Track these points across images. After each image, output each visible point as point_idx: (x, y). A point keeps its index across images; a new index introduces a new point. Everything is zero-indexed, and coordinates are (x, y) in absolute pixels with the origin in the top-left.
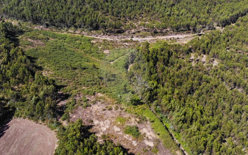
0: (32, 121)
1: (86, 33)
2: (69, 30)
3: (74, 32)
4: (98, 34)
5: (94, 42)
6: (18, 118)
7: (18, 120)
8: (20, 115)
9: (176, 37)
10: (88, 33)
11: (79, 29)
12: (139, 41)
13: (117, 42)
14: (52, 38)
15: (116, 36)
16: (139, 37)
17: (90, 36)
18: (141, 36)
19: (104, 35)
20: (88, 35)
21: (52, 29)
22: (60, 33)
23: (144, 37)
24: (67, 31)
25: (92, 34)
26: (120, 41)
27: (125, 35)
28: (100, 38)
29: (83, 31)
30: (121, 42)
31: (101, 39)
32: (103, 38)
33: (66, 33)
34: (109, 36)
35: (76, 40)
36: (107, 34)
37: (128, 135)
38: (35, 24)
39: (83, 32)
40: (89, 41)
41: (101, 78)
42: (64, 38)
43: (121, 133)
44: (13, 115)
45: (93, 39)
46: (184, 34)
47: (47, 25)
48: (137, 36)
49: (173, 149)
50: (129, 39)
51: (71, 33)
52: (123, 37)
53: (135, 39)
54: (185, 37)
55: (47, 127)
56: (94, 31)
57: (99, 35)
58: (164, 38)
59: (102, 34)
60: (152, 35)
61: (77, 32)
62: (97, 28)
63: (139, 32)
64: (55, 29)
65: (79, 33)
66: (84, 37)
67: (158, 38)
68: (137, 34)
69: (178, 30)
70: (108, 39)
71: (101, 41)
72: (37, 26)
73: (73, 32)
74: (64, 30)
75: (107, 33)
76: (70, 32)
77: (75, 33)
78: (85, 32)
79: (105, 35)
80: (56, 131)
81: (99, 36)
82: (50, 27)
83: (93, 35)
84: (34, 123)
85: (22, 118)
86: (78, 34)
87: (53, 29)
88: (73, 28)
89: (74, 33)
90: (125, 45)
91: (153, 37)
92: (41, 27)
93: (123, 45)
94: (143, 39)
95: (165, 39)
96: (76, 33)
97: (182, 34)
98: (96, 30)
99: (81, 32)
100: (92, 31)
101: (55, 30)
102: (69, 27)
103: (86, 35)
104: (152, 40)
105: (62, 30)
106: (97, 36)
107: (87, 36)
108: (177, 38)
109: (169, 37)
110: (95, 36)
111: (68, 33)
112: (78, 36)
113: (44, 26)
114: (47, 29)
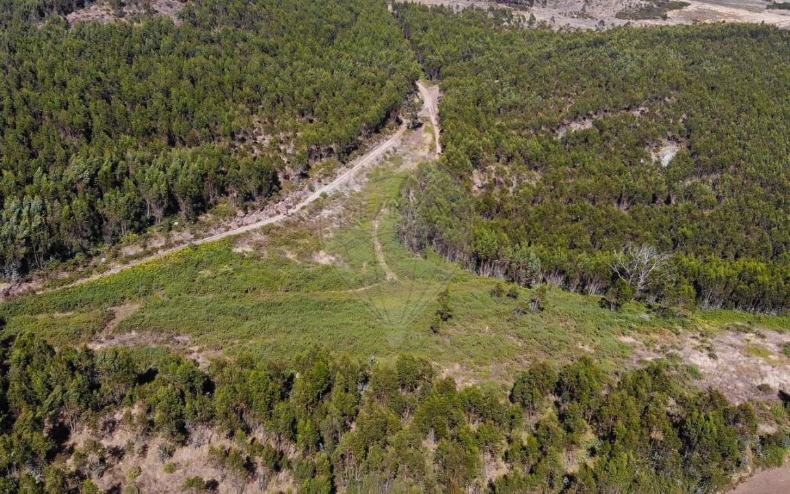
1: (187, 234)
2: (123, 251)
3: (145, 246)
4: (227, 218)
5: (248, 249)
9: (388, 146)
10: (193, 232)
11: (154, 230)
12: (338, 190)
14: (115, 304)
16: (323, 181)
19: (247, 213)
20: (197, 237)
22: (95, 277)
24: (116, 255)
25: (208, 226)
26: (306, 211)
27: (291, 190)
28: (246, 228)
29: (170, 229)
30: (311, 212)
33: (116, 269)
34: (261, 210)
36: (254, 208)
45: (235, 240)
46: (389, 134)
48: (320, 181)
50: (316, 195)
51: (137, 257)
52: (294, 196)
55: (763, 469)
56: (208, 215)
57: (231, 220)
58: (372, 161)
59: (240, 213)
61: (156, 244)
62: (201, 205)
64: (65, 270)
65: (163, 243)
66: (203, 249)
67: (361, 167)
68: (313, 175)
70: (271, 219)
71: (259, 237)
73: (141, 250)
74: (103, 260)
75: (248, 202)
76: (131, 253)
77: (149, 248)
78: (179, 231)
79: (249, 211)
81: (234, 224)
82: (40, 271)
83: (212, 231)
86: (164, 248)
87: (57, 273)
88: (131, 237)
89: (149, 254)
93: (330, 221)
95: (377, 163)
96: (156, 250)
99: (168, 237)
100: (202, 218)
101: (66, 275)
105: (94, 260)
106: (228, 229)
107: (199, 241)
108: (391, 149)
109: (378, 152)
110: (223, 229)
111: (126, 263)
112: (181, 255)
113: (15, 276)
114: (31, 285)
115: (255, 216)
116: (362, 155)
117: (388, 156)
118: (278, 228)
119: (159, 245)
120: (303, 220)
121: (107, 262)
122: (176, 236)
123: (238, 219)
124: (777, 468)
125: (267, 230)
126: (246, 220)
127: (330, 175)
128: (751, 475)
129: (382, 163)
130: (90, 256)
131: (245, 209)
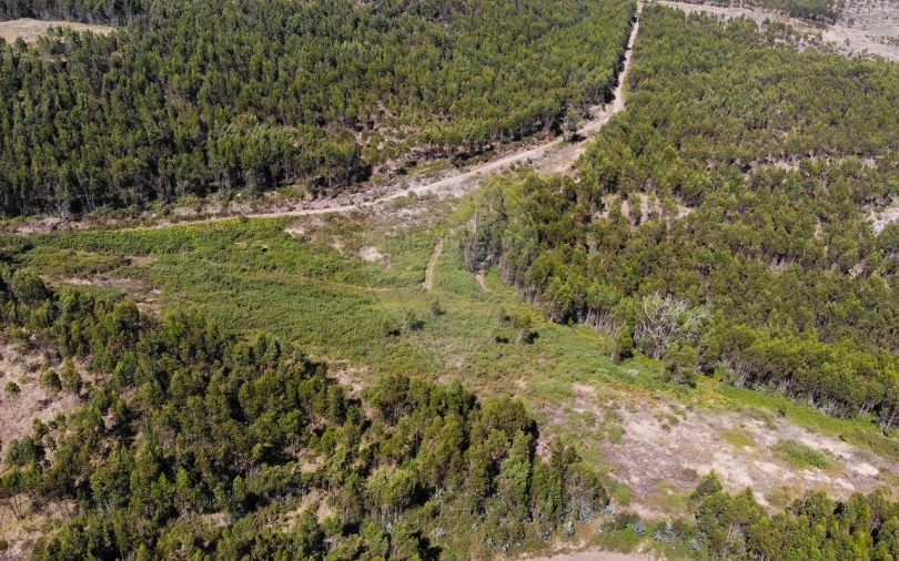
1: (247, 207)
2: (176, 210)
3: (199, 210)
4: (294, 199)
5: (301, 231)
9: (523, 155)
10: (253, 206)
11: (215, 197)
12: (434, 192)
14: (137, 254)
15: (355, 192)
16: (423, 181)
17: (265, 216)
18: (427, 176)
19: (316, 198)
20: (256, 211)
21: (102, 219)
22: (141, 229)
23: (437, 179)
24: (167, 213)
25: (271, 203)
26: (382, 207)
27: (379, 183)
28: (310, 212)
29: (231, 199)
30: (386, 209)
31: (316, 216)
32: (320, 211)
33: (165, 225)
34: (333, 197)
35: (233, 241)
36: (324, 194)
38: (13, 213)
40: (283, 233)
45: (290, 221)
46: (534, 144)
47: (77, 208)
48: (418, 180)
50: (405, 193)
51: (187, 218)
52: (378, 190)
53: (420, 190)
54: (542, 152)
55: (602, 550)
56: (275, 193)
57: (297, 202)
58: (494, 169)
59: (309, 196)
60: (457, 166)
61: (210, 210)
63: (413, 164)
64: (114, 217)
65: (218, 211)
66: (253, 223)
67: (479, 173)
68: (413, 173)
70: (335, 207)
71: (319, 223)
72: (28, 219)
73: (195, 213)
74: (154, 215)
75: (320, 187)
76: (184, 214)
77: (203, 213)
78: (239, 202)
79: (320, 196)
80: (647, 550)
81: (298, 206)
82: (91, 215)
83: (274, 208)
86: (218, 215)
87: (106, 219)
88: (190, 198)
89: (201, 218)
90: (408, 216)
91: (462, 171)
92: (51, 220)
93: (403, 220)
94: (440, 184)
95: (499, 172)
96: (210, 216)
97: (529, 146)
99: (226, 206)
100: (267, 194)
101: (114, 222)
102: (172, 197)
103: (249, 212)
104: (465, 182)
105: (145, 214)
106: (291, 210)
107: (256, 216)
108: (526, 160)
109: (507, 161)
110: (286, 209)
111: (176, 222)
112: (228, 225)
113: (65, 213)
114: (79, 224)
115: (325, 202)
116: (487, 161)
117: (517, 166)
118: (341, 218)
119: (214, 212)
120: (374, 214)
121: (158, 218)
122: (235, 206)
123: (305, 202)
124: (620, 554)
125: (330, 218)
126: (314, 204)
127: (434, 175)
128: (580, 550)
129: (506, 173)
130: (142, 209)
131: (315, 194)
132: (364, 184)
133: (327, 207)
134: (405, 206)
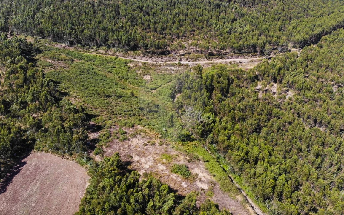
0: (57, 155)
1: (121, 54)
2: (99, 50)
3: (106, 52)
5: (132, 65)
6: (39, 151)
7: (39, 154)
8: (41, 148)
9: (238, 60)
10: (123, 54)
11: (112, 49)
12: (189, 64)
13: (160, 66)
14: (78, 59)
15: (159, 58)
16: (189, 60)
17: (126, 58)
18: (192, 59)
19: (144, 56)
20: (124, 56)
21: (77, 48)
22: (87, 54)
23: (196, 60)
24: (97, 51)
25: (129, 55)
26: (164, 64)
27: (171, 57)
28: (139, 60)
29: (117, 51)
30: (166, 65)
31: (140, 62)
32: (143, 61)
33: (95, 54)
34: (150, 58)
35: (108, 63)
36: (148, 56)
37: (175, 175)
38: (55, 41)
39: (118, 53)
40: (125, 64)
41: (141, 109)
42: (94, 59)
43: (167, 172)
44: (33, 148)
45: (131, 62)
46: (249, 57)
47: (72, 43)
48: (187, 59)
49: (232, 193)
50: (177, 62)
51: (102, 54)
52: (168, 59)
53: (184, 62)
54: (250, 60)
55: (76, 162)
56: (132, 52)
57: (138, 56)
58: (222, 62)
59: (142, 55)
60: (206, 58)
61: (109, 53)
62: (135, 48)
63: (190, 53)
64: (81, 48)
65: (112, 54)
66: (118, 59)
67: (214, 62)
68: (187, 56)
69: (240, 51)
70: (150, 61)
71: (140, 64)
72: (58, 44)
73: (105, 53)
74: (92, 50)
75: (147, 54)
76: (101, 52)
77: (107, 53)
78: (119, 52)
79: (146, 56)
80: (86, 168)
81: (138, 58)
82: (75, 46)
83: (130, 57)
84: (59, 158)
85: (44, 152)
86: (111, 55)
87: (79, 48)
88: (104, 48)
89: (106, 54)
90: (172, 69)
91: (208, 60)
92: (64, 45)
93: (168, 70)
94: (195, 62)
95: (224, 64)
97: (246, 57)
98: (134, 50)
99: (115, 53)
100: (129, 52)
101: (81, 49)
102: (99, 46)
103: (121, 56)
104: (206, 64)
105: (90, 49)
106: (135, 58)
107: (123, 58)
109: (229, 60)
110: (133, 58)
111: (98, 54)
112: (111, 58)
113: (68, 44)
114: (71, 48)
115: (147, 59)
116: (221, 58)
117: (233, 63)
118: (148, 64)
121: (93, 51)
123: (140, 57)
125: (145, 64)
126: (143, 58)
129: (226, 64)
132: (164, 56)
133: (147, 60)
134: (174, 66)
